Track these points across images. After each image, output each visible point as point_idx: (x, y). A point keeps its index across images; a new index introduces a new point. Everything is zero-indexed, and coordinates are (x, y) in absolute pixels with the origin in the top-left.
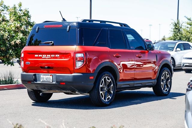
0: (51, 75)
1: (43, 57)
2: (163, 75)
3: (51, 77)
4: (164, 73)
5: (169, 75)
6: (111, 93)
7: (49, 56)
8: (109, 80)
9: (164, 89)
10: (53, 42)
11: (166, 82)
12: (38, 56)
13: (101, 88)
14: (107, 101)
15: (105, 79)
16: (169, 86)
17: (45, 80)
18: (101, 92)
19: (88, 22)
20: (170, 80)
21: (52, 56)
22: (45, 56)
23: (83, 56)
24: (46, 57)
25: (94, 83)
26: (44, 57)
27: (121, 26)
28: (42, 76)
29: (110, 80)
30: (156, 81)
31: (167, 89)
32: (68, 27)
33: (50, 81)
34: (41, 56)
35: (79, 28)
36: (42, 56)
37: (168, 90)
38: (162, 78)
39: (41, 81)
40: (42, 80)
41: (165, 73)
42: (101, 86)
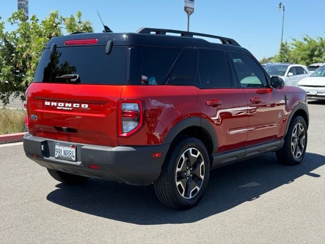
0: (73, 147)
1: (58, 108)
2: (295, 129)
3: (74, 150)
4: (296, 126)
5: (303, 129)
6: (200, 179)
7: (70, 105)
8: (196, 154)
9: (295, 154)
10: (78, 76)
11: (299, 141)
12: (51, 104)
13: (179, 173)
14: (190, 197)
15: (187, 155)
16: (303, 147)
17: (63, 154)
18: (178, 184)
19: (155, 33)
20: (304, 137)
21: (74, 105)
22: (63, 104)
23: (137, 108)
24: (63, 108)
25: (163, 167)
26: (61, 108)
27: (223, 42)
28: (57, 147)
29: (199, 153)
30: (283, 141)
31: (300, 152)
32: (109, 43)
33: (72, 158)
34: (55, 104)
35: (130, 46)
36: (57, 104)
37: (301, 154)
38: (293, 135)
39: (56, 156)
40: (58, 155)
41: (298, 126)
42: (178, 170)
